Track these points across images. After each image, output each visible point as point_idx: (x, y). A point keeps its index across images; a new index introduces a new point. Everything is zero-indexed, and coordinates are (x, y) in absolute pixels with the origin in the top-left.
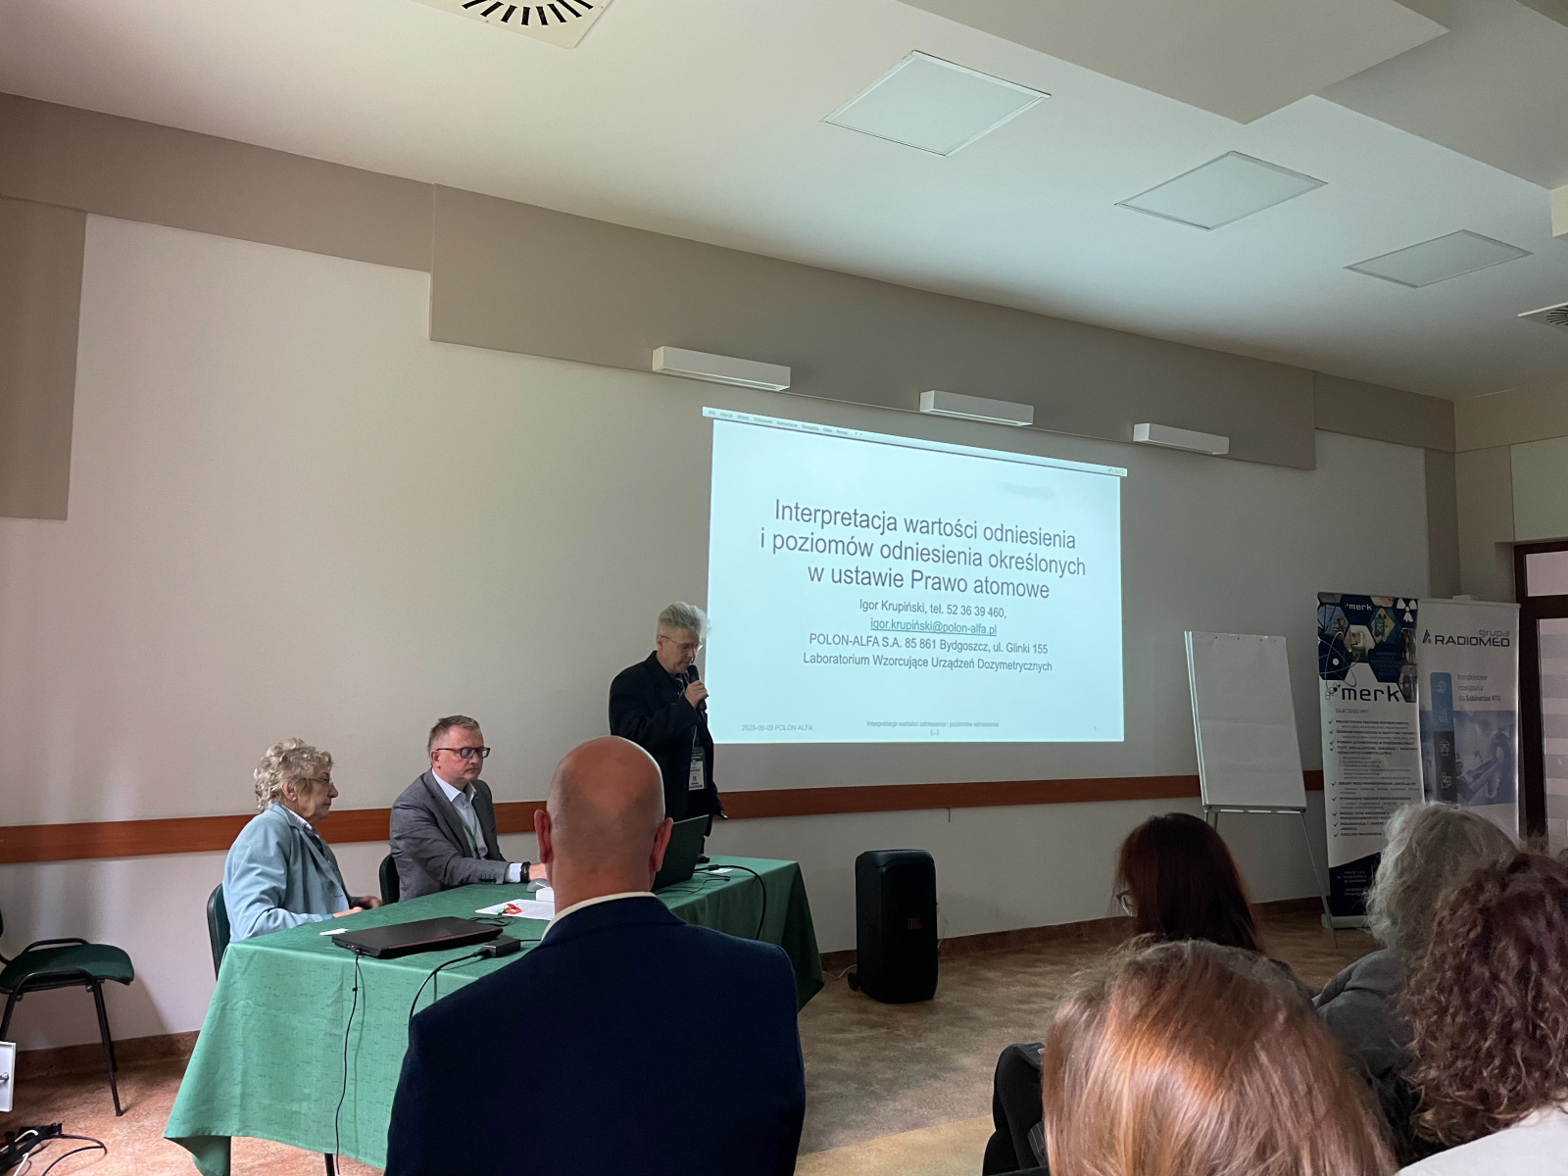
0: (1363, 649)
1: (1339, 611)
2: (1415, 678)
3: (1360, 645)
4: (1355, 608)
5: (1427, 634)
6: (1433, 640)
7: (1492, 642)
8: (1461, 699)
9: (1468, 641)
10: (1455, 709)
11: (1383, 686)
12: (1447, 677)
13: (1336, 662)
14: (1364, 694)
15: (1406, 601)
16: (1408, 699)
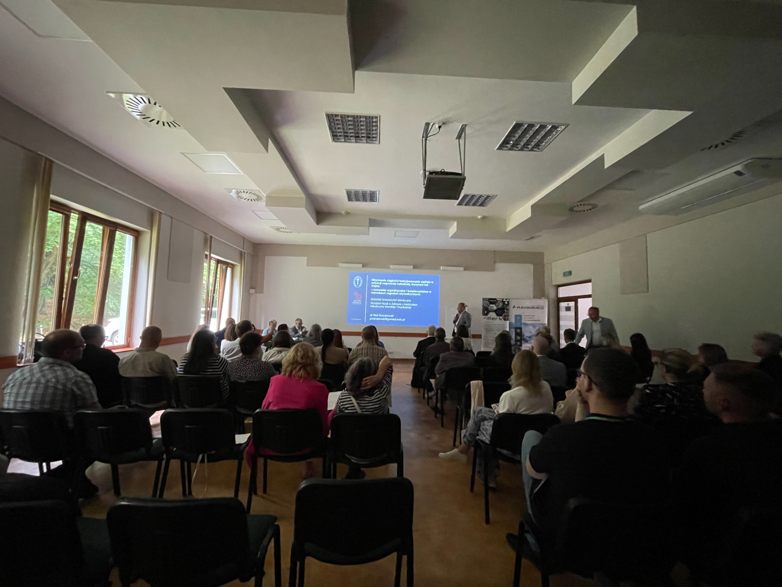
0: (493, 310)
1: (487, 302)
2: (508, 316)
3: (493, 308)
4: (492, 301)
5: (514, 307)
6: (516, 307)
7: (538, 308)
8: (525, 320)
9: (529, 308)
10: (523, 322)
11: (498, 317)
12: (520, 316)
13: (486, 312)
14: (493, 319)
15: (506, 299)
16: (505, 320)
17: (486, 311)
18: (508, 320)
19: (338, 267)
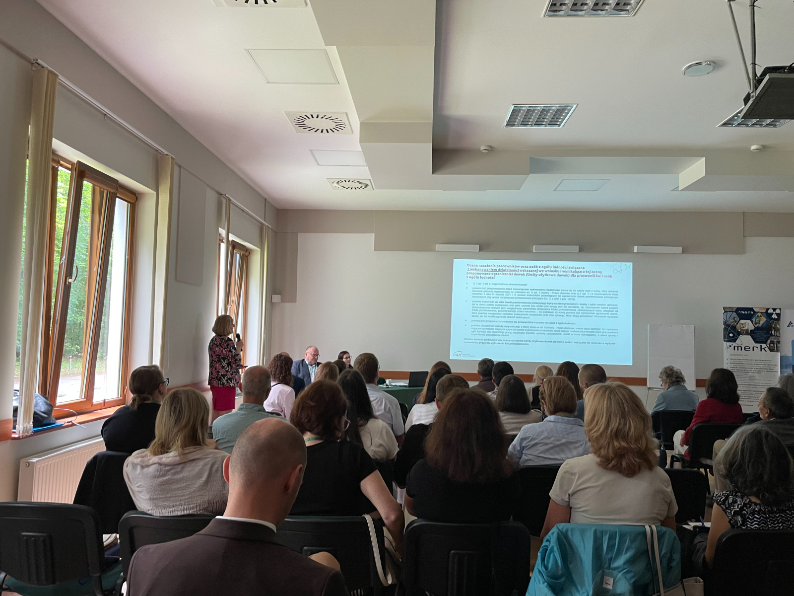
0: (748, 330)
1: (734, 314)
2: (779, 342)
3: (745, 328)
4: (745, 313)
11: (758, 345)
13: (731, 335)
14: (747, 349)
15: (774, 310)
16: (772, 350)
17: (732, 333)
18: (777, 351)
19: (434, 251)
